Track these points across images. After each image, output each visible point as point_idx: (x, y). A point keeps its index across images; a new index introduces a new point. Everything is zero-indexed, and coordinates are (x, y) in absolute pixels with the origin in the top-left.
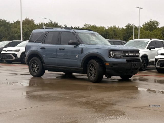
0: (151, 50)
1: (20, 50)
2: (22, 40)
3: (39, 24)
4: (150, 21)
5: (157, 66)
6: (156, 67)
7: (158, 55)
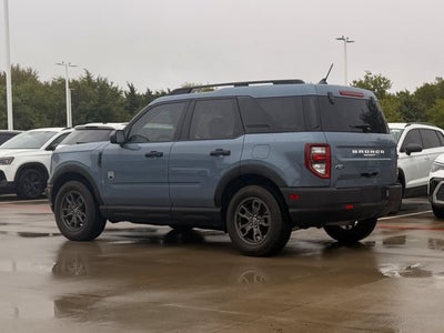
0: (412, 154)
1: (13, 158)
2: (10, 129)
3: (53, 83)
4: (367, 77)
5: (436, 201)
6: (432, 202)
7: (436, 170)
